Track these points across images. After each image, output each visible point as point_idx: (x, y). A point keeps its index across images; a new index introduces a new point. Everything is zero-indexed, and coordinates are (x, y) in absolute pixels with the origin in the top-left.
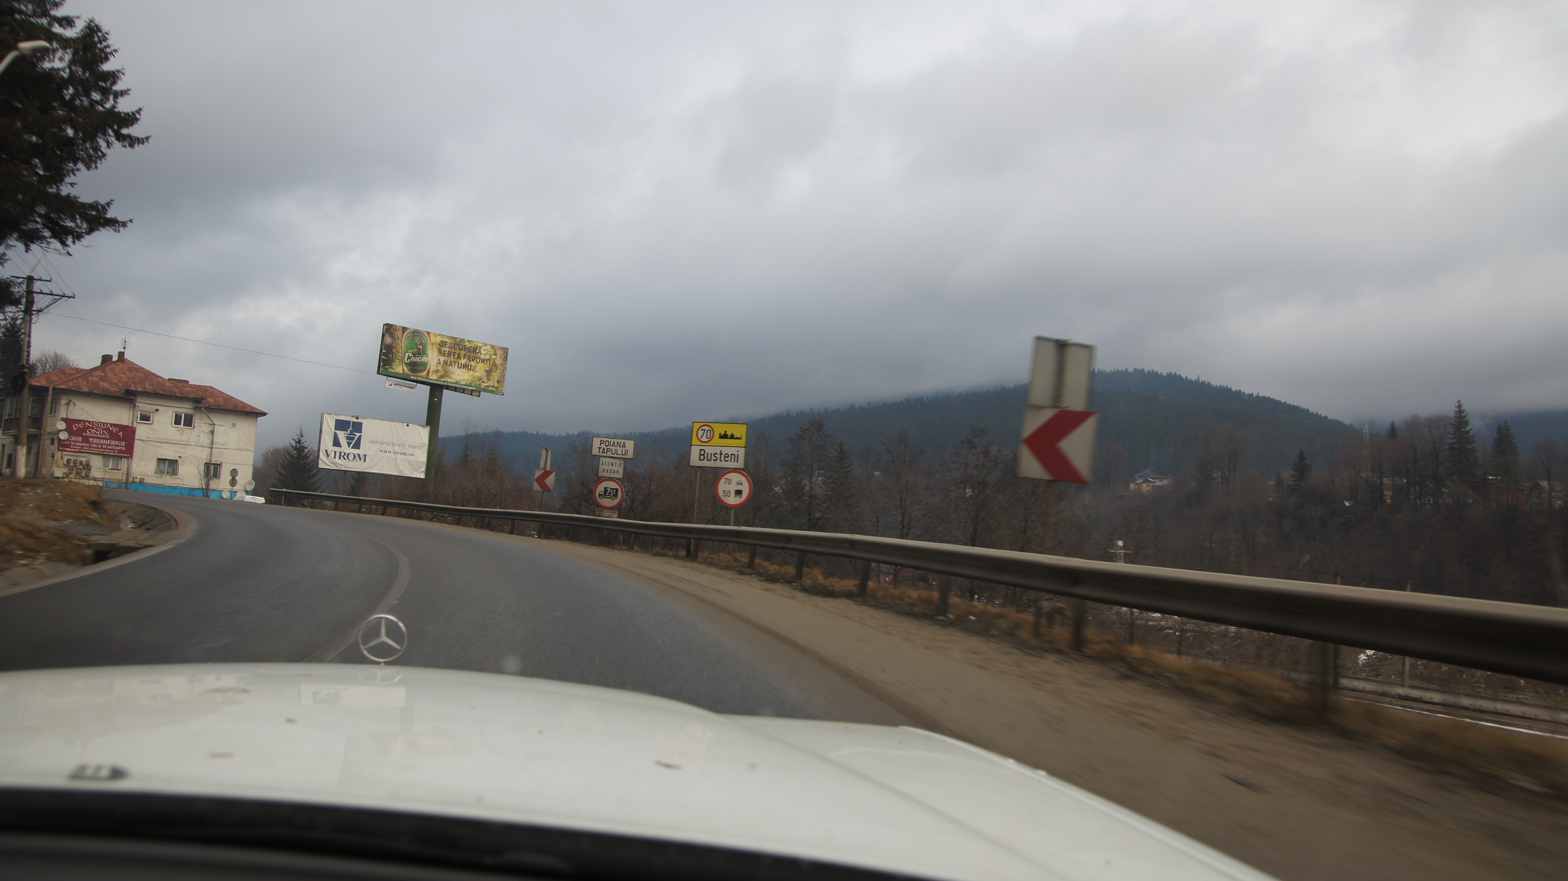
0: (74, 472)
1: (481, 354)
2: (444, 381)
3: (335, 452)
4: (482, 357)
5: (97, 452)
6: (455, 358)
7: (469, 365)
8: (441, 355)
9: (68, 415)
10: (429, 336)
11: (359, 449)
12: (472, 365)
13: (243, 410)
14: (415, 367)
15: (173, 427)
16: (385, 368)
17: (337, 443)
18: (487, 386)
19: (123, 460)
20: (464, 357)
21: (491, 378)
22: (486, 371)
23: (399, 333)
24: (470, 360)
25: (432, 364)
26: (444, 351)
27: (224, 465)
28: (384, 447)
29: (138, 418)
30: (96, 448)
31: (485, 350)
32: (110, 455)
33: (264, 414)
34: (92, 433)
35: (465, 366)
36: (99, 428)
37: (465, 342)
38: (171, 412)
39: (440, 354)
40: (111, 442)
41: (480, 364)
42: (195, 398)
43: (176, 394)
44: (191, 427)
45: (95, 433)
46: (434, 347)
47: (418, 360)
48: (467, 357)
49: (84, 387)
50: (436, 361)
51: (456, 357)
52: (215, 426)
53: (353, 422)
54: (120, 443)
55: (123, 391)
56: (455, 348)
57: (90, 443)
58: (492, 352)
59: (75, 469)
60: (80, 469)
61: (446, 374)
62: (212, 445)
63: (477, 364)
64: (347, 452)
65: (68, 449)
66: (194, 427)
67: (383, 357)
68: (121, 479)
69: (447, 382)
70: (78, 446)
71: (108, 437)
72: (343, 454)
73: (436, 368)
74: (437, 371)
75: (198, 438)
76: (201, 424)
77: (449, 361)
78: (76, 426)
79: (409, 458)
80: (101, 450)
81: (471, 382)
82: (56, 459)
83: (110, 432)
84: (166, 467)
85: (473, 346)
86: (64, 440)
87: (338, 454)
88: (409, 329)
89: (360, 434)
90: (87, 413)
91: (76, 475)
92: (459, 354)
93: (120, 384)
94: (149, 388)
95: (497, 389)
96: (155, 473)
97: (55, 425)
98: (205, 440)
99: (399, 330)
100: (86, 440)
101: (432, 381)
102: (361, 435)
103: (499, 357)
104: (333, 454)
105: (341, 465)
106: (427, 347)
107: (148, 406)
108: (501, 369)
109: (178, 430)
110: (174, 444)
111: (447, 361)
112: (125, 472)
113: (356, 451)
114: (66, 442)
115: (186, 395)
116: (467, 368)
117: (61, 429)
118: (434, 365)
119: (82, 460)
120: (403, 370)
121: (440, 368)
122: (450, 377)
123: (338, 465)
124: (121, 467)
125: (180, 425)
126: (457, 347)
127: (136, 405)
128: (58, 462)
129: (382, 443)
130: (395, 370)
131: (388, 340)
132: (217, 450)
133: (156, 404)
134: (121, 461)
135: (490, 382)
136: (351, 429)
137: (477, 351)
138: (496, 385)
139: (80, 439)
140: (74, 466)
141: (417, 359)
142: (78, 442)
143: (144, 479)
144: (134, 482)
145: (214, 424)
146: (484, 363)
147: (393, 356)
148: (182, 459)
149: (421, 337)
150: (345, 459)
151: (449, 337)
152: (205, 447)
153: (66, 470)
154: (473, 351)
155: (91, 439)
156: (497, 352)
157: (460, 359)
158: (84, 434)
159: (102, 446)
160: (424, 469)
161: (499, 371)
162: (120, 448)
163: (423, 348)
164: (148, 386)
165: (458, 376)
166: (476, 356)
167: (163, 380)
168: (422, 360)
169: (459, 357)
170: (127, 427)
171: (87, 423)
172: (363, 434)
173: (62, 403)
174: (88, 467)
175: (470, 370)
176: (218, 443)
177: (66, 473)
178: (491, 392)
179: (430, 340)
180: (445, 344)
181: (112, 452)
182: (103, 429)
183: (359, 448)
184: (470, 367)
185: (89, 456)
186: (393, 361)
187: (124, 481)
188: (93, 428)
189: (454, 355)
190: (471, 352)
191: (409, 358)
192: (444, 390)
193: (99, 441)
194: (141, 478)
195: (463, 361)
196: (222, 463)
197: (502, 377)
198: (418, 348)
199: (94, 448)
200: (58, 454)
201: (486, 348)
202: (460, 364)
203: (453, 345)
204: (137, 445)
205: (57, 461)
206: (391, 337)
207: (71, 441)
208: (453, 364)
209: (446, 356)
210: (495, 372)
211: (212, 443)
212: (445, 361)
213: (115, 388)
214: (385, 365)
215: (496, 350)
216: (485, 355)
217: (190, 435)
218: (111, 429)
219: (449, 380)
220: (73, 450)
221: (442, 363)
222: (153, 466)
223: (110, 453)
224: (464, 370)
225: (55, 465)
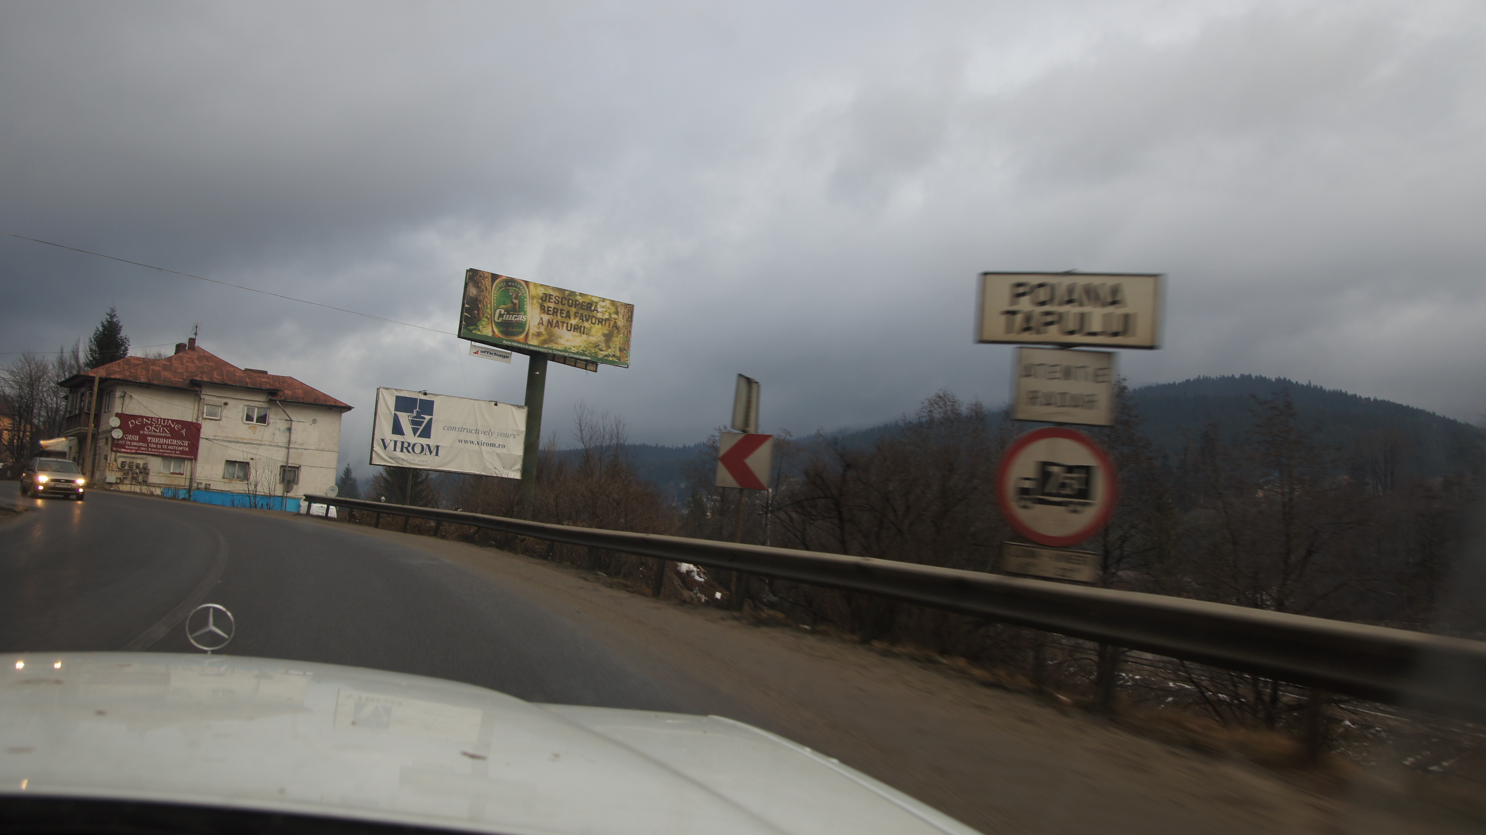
0: (130, 477)
1: (597, 312)
2: (548, 348)
3: (396, 442)
4: (599, 315)
5: (155, 453)
6: (563, 317)
7: (581, 326)
8: (544, 313)
9: (124, 409)
10: (528, 287)
11: (429, 438)
12: (586, 326)
13: (324, 403)
14: (509, 328)
15: (244, 423)
16: (468, 330)
17: (397, 429)
18: (606, 356)
19: (186, 462)
20: (575, 316)
21: (611, 344)
22: (605, 335)
23: (487, 282)
24: (582, 320)
25: (531, 326)
26: (549, 307)
27: (303, 469)
28: (464, 436)
29: (203, 413)
30: (155, 448)
31: (603, 307)
32: (172, 457)
33: (349, 408)
34: (151, 431)
35: (577, 328)
36: (159, 425)
37: (577, 295)
38: (242, 406)
39: (543, 311)
40: (172, 442)
41: (596, 325)
42: (269, 390)
43: (247, 384)
44: (265, 423)
45: (154, 431)
46: (535, 302)
47: (513, 320)
48: (579, 315)
49: (142, 377)
50: (537, 321)
51: (564, 315)
52: (293, 422)
53: (420, 399)
54: (183, 443)
55: (188, 382)
56: (563, 303)
57: (148, 443)
58: (613, 310)
59: (130, 473)
60: (137, 473)
61: (551, 338)
62: (289, 445)
63: (592, 325)
64: (412, 442)
65: (123, 450)
66: (268, 424)
67: (465, 314)
68: (184, 484)
69: (553, 349)
70: (134, 446)
71: (169, 435)
72: (406, 445)
73: (537, 330)
74: (539, 334)
75: (273, 436)
76: (277, 421)
77: (555, 321)
78: (132, 423)
79: (500, 451)
80: (161, 451)
81: (585, 349)
82: (109, 461)
83: (172, 430)
84: (237, 471)
85: (587, 301)
86: (118, 440)
87: (399, 445)
88: (501, 276)
89: (431, 417)
90: (146, 407)
91: (132, 481)
92: (568, 312)
93: (185, 374)
94: (216, 377)
95: (619, 359)
96: (224, 478)
97: (108, 423)
98: (281, 439)
99: (487, 277)
100: (143, 439)
101: (532, 348)
102: (432, 419)
103: (622, 316)
104: (392, 445)
105: (403, 460)
106: (525, 301)
107: (215, 399)
108: (624, 333)
109: (249, 428)
110: (246, 443)
111: (552, 320)
112: (188, 477)
113: (424, 441)
114: (121, 442)
115: (258, 386)
116: (579, 331)
117: (114, 426)
118: (534, 326)
119: (139, 463)
120: (493, 332)
121: (542, 329)
122: (556, 343)
123: (399, 461)
124: (184, 472)
125: (253, 421)
126: (565, 302)
127: (202, 398)
128: (111, 465)
129: (462, 430)
130: (481, 332)
131: (473, 291)
132: (294, 450)
133: (225, 397)
134: (184, 464)
135: (610, 350)
136: (418, 409)
137: (593, 308)
138: (618, 354)
139: (137, 438)
140: (129, 470)
141: (512, 318)
142: (134, 441)
143: (210, 485)
144: (198, 489)
145: (291, 420)
146: (602, 325)
147: (478, 314)
148: (254, 461)
149: (516, 288)
150: (409, 452)
151: (554, 289)
152: (281, 447)
153: (120, 475)
154: (588, 307)
155: (149, 438)
156: (619, 309)
157: (570, 318)
158: (141, 432)
159: (162, 447)
160: (519, 466)
161: (622, 335)
162: (182, 448)
163: (519, 303)
164: (216, 376)
165: (567, 341)
166: (591, 314)
167: (235, 370)
168: (518, 319)
169: (568, 316)
170: (191, 423)
171: (144, 419)
172: (434, 417)
173: (117, 396)
174: (145, 471)
175: (583, 334)
176: (296, 443)
177: (120, 479)
178: (612, 363)
179: (529, 292)
180: (550, 298)
181: (173, 453)
182: (163, 426)
183: (428, 436)
184: (582, 329)
185: (147, 457)
186: (479, 320)
187: (187, 487)
188: (151, 425)
189: (561, 313)
190: (584, 309)
191: (501, 315)
192: (548, 361)
193: (159, 441)
194: (206, 484)
195: (574, 321)
196: (300, 466)
197: (625, 344)
198: (512, 302)
199: (152, 448)
200: (112, 456)
201: (603, 304)
202: (569, 325)
203: (560, 300)
204: (203, 445)
205: (109, 464)
206: (476, 287)
207: (126, 440)
208: (560, 324)
209: (550, 314)
210: (617, 337)
211: (289, 442)
212: (549, 320)
213: (178, 378)
214: (468, 325)
215: (617, 307)
216: (603, 314)
217: (263, 433)
218: (173, 426)
219: (555, 346)
220: (128, 451)
221: (545, 323)
222: (220, 469)
223: (170, 455)
224: (575, 333)
225: (108, 468)
